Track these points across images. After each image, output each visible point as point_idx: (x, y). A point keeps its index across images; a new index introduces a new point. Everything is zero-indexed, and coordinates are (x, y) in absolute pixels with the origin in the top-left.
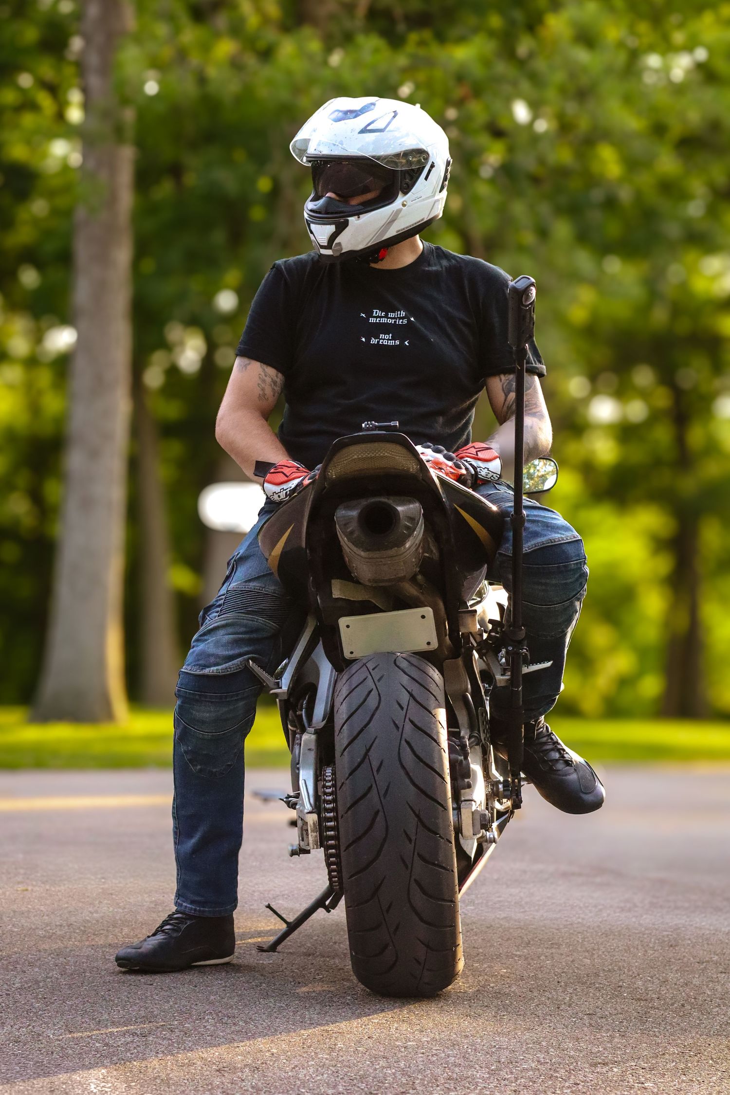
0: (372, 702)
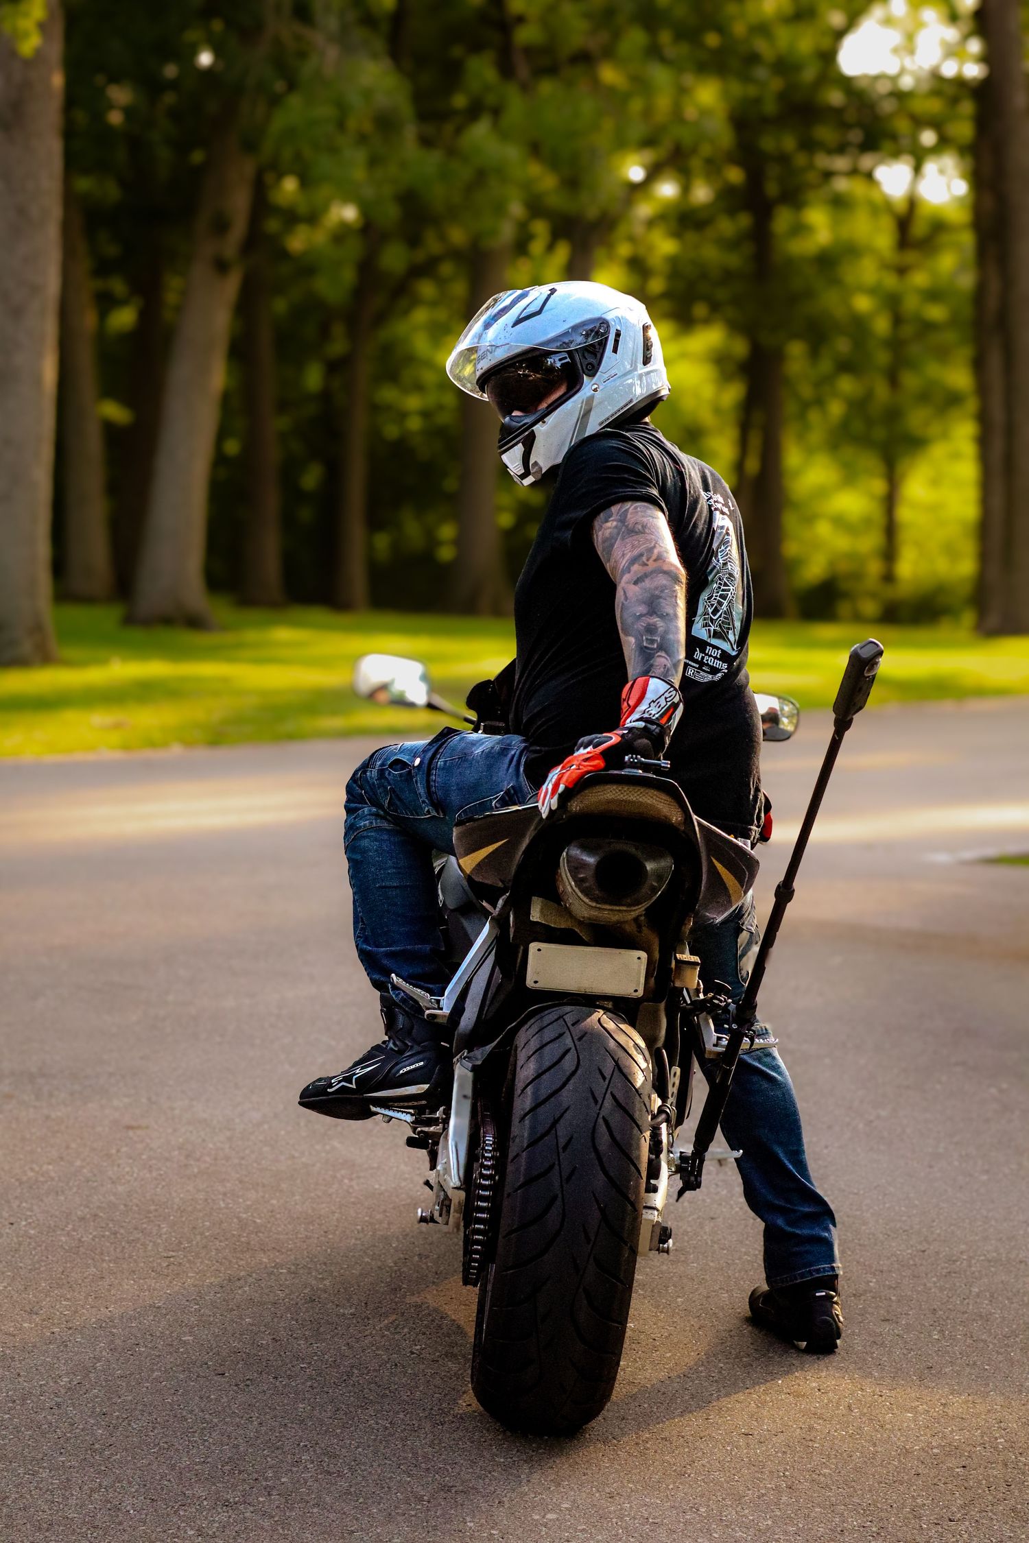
0: (569, 1063)
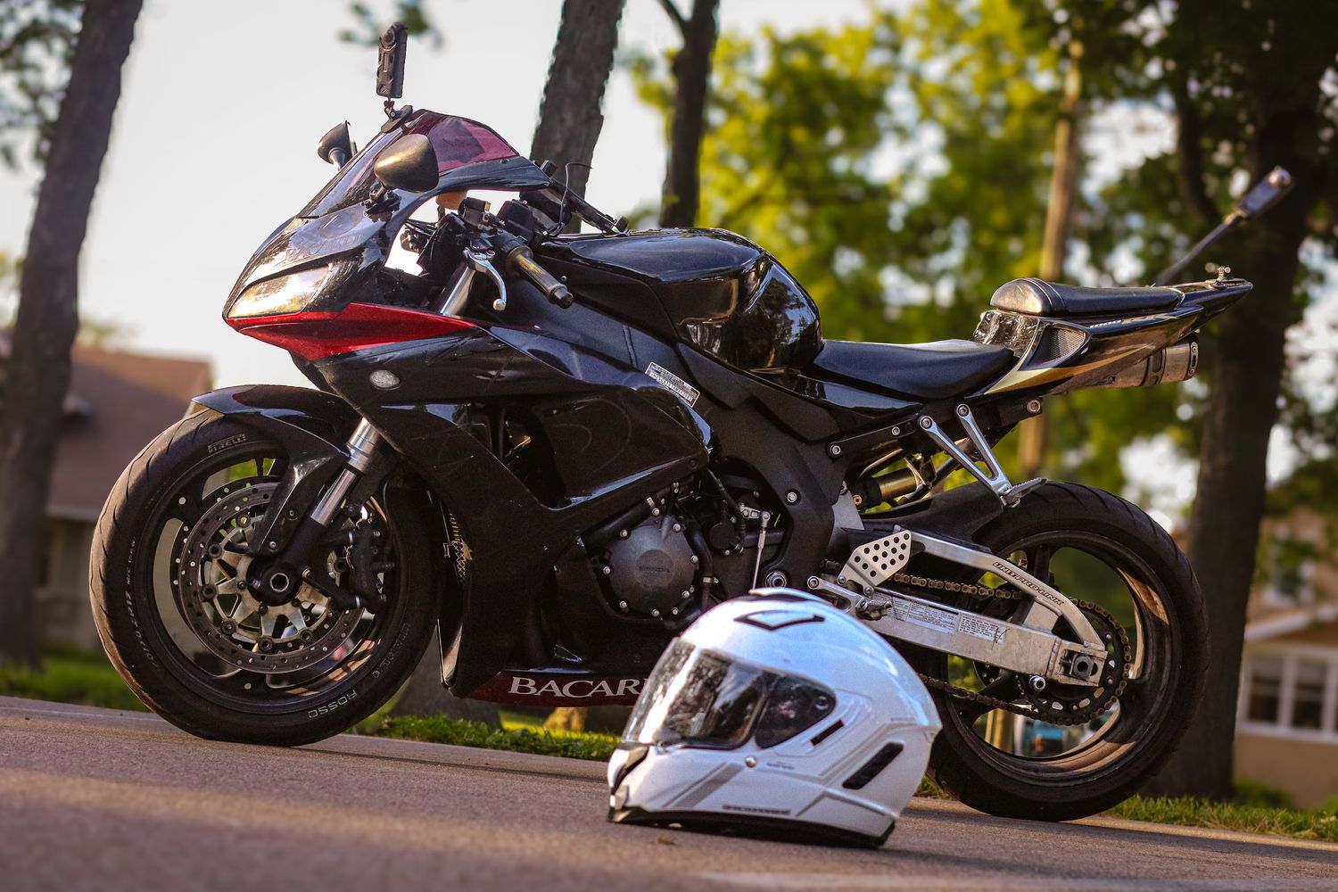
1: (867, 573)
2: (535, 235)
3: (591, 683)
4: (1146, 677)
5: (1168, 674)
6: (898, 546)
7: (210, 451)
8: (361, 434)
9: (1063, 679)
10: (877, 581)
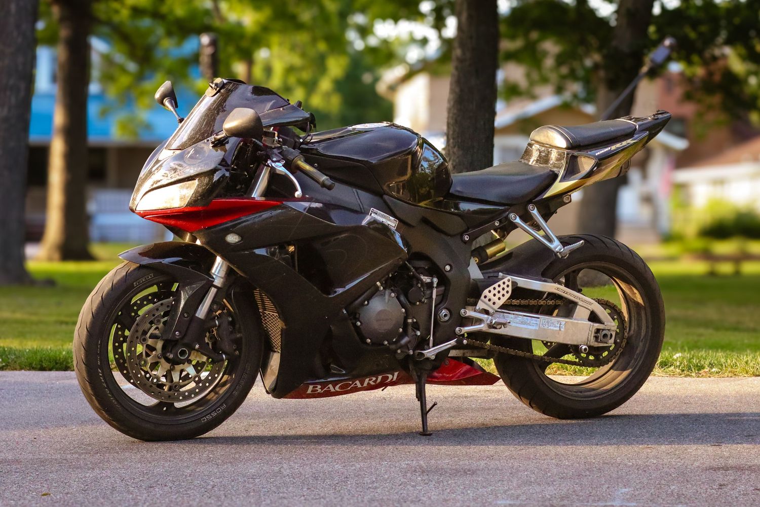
1: (491, 303)
2: (296, 142)
3: (351, 383)
4: (632, 332)
5: (645, 330)
6: (505, 286)
7: (135, 286)
8: (218, 266)
9: (596, 345)
10: (496, 307)
